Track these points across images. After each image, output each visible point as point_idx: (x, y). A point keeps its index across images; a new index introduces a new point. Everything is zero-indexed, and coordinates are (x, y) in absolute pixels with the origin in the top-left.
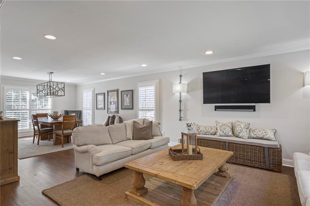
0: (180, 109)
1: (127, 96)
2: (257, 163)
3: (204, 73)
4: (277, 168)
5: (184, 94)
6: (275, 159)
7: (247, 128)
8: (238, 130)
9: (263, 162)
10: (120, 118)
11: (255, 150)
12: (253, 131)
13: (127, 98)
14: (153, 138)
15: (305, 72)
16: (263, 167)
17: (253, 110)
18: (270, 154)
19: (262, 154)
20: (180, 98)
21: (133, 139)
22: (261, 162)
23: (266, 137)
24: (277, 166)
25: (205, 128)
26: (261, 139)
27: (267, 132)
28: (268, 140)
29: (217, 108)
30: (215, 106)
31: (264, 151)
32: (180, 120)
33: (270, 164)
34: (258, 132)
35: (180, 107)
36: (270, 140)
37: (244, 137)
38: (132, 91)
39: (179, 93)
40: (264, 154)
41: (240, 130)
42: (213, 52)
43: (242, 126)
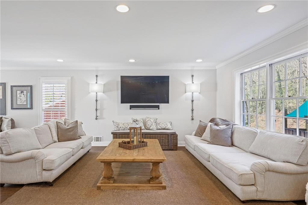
0: (96, 108)
1: (22, 92)
2: (164, 147)
3: (122, 77)
4: (175, 148)
5: (100, 94)
6: (174, 142)
7: (155, 122)
8: (149, 124)
9: (167, 145)
10: (12, 120)
11: (162, 138)
12: (159, 124)
13: (23, 96)
14: (81, 138)
15: (186, 84)
16: (168, 148)
17: (158, 109)
18: (172, 139)
19: (167, 140)
20: (97, 98)
21: (59, 142)
22: (166, 145)
23: (167, 128)
24: (175, 146)
25: (123, 124)
26: (164, 129)
27: (167, 124)
28: (168, 129)
29: (131, 107)
30: (130, 106)
31: (168, 137)
32: (96, 119)
33: (171, 146)
34: (162, 124)
35: (97, 106)
36: (170, 130)
37: (154, 129)
38: (31, 87)
39: (96, 93)
40: (168, 140)
41: (151, 124)
42: (135, 61)
43: (152, 121)
